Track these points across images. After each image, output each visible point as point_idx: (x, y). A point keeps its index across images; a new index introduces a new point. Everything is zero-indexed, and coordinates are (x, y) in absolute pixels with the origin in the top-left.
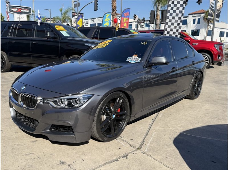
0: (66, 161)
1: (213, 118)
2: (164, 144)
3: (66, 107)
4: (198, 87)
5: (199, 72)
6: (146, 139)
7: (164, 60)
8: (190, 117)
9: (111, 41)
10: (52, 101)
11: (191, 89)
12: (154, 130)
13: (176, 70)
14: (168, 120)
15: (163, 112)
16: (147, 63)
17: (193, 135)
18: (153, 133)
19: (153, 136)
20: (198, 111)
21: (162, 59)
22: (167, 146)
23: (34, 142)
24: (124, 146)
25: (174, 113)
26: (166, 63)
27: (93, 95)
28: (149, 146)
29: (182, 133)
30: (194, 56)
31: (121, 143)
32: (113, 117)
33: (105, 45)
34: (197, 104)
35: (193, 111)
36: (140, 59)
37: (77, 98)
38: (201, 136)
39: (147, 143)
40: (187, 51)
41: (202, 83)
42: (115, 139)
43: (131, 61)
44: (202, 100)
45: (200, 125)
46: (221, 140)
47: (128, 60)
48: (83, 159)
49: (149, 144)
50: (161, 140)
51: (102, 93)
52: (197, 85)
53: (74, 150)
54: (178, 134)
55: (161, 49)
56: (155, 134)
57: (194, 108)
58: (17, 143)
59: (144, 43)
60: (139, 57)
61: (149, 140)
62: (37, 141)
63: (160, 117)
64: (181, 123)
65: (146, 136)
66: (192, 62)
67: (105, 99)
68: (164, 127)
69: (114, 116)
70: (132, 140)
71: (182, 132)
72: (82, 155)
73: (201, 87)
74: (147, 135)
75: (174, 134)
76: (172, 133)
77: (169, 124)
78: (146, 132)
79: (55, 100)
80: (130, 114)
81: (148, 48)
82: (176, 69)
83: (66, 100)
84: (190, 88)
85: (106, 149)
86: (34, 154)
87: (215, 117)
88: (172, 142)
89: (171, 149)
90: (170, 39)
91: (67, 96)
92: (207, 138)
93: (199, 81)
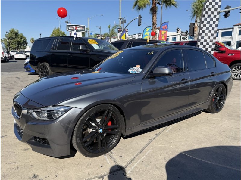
0: (39, 175)
1: (228, 138)
2: (154, 165)
3: (46, 119)
4: (220, 100)
5: (221, 84)
6: (137, 157)
7: (167, 71)
8: (201, 134)
9: (123, 51)
10: (35, 112)
11: (210, 102)
12: (152, 147)
13: (188, 82)
14: (173, 136)
15: (173, 126)
16: (148, 75)
17: (195, 157)
18: (148, 152)
19: (146, 154)
20: (214, 127)
21: (165, 70)
22: (157, 168)
23: (26, 150)
24: (108, 163)
25: (185, 129)
26: (169, 74)
27: (72, 108)
28: (136, 166)
29: (182, 154)
30: (216, 66)
31: (107, 159)
32: (100, 131)
33: (116, 56)
34: (216, 118)
35: (207, 127)
36: (141, 70)
37: (53, 111)
38: (203, 159)
39: (136, 162)
40: (206, 63)
41: (225, 96)
42: (104, 154)
43: (132, 72)
44: (223, 115)
45: (209, 144)
46: (228, 167)
47: (130, 70)
48: (57, 175)
49: (137, 163)
50: (153, 160)
51: (82, 106)
52: (218, 98)
53: (56, 163)
54: (178, 153)
55: (174, 59)
56: (150, 152)
57: (211, 123)
58: (10, 150)
59: (150, 53)
60: (141, 67)
61: (139, 159)
62: (29, 149)
63: (166, 132)
64: (187, 141)
65: (139, 154)
66: (211, 73)
67: (87, 112)
68: (164, 145)
69: (102, 130)
70: (121, 157)
71: (183, 152)
72: (59, 169)
73: (224, 100)
74: (141, 152)
75: (172, 154)
76: (170, 152)
77: (172, 142)
78: (142, 148)
79: (38, 111)
80: (125, 128)
81: (153, 58)
82: (188, 80)
83: (46, 111)
84: (208, 101)
85: (88, 165)
86: (17, 163)
87: (231, 136)
88: (165, 163)
89: (159, 173)
90: (183, 48)
91: (47, 107)
92: (210, 162)
93: (222, 93)
